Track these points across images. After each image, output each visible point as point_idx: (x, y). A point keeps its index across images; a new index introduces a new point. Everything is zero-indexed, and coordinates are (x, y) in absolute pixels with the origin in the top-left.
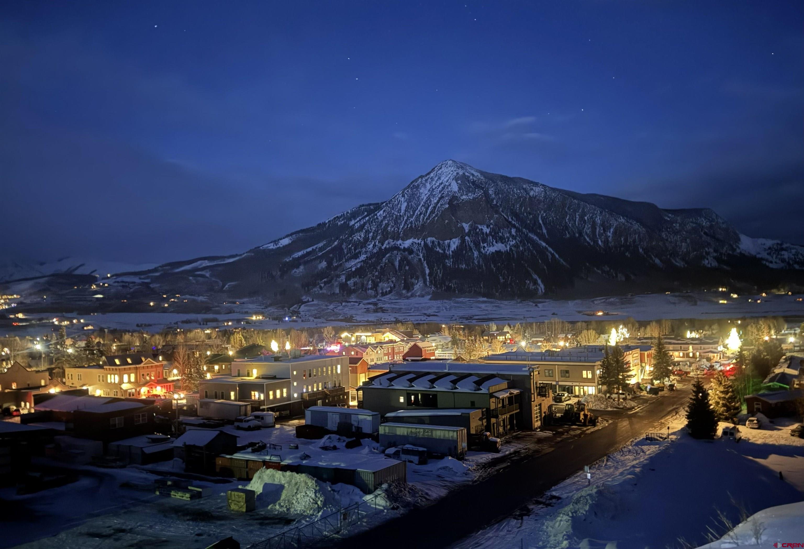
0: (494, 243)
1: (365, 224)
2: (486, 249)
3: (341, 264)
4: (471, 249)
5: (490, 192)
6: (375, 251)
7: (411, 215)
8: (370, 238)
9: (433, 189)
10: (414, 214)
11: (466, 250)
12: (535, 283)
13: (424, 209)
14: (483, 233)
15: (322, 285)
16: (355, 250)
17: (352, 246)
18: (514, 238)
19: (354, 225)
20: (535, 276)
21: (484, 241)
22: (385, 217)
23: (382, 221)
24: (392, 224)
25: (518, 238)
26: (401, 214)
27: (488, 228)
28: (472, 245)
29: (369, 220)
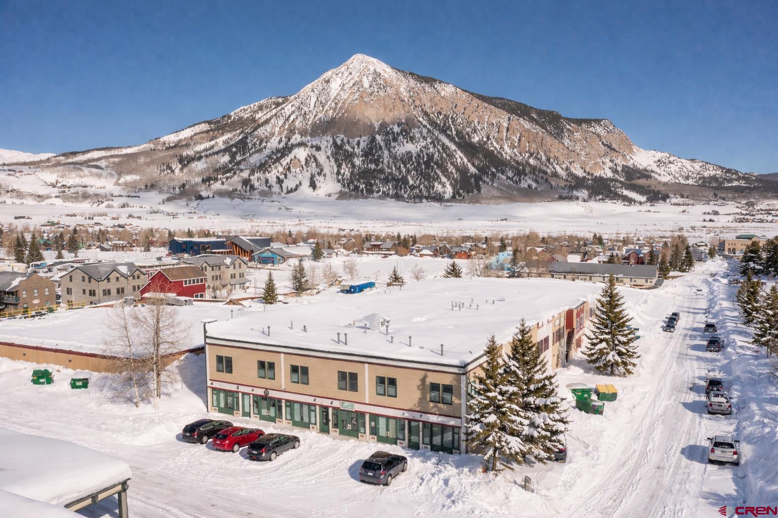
0: (405, 143)
1: (271, 118)
2: (396, 149)
3: (245, 158)
4: (381, 148)
5: (402, 89)
6: (281, 146)
7: (320, 111)
8: (277, 133)
9: (344, 85)
10: (323, 110)
11: (376, 150)
12: (444, 186)
13: (333, 105)
14: (393, 133)
15: (224, 180)
16: (260, 145)
17: (257, 141)
18: (425, 138)
19: (260, 118)
20: (444, 179)
21: (395, 140)
22: (293, 112)
23: (289, 116)
24: (300, 119)
25: (428, 139)
26: (310, 109)
27: (399, 127)
28: (382, 144)
29: (276, 115)
